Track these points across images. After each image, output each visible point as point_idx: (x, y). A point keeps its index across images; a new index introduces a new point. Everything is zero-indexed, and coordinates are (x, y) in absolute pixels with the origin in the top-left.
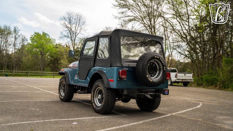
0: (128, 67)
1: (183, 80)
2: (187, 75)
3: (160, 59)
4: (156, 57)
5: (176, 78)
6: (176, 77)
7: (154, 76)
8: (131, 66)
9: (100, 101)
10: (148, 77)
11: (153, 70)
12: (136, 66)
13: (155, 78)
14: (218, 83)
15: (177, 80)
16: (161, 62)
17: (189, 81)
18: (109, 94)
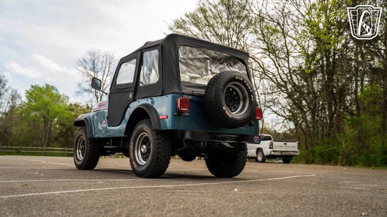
0: (193, 95)
1: (282, 153)
2: (289, 144)
3: (245, 82)
4: (237, 78)
5: (271, 150)
6: (270, 148)
7: (235, 111)
8: (197, 94)
9: (145, 156)
10: (225, 110)
11: (233, 100)
12: (204, 93)
13: (238, 114)
14: (340, 157)
15: (272, 153)
16: (246, 87)
17: (293, 153)
18: (160, 141)
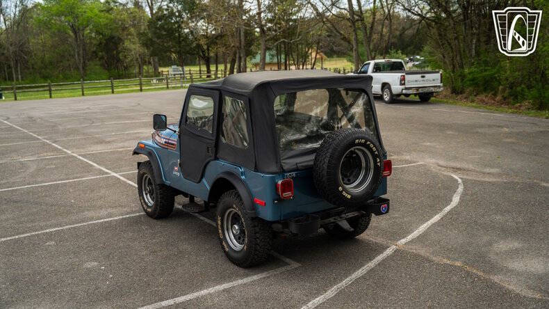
0: (296, 170)
1: (418, 90)
2: (428, 76)
3: (368, 143)
5: (403, 87)
6: (401, 84)
8: (302, 166)
10: (342, 192)
11: (352, 166)
14: (501, 87)
15: (404, 91)
16: (370, 149)
17: (433, 89)
